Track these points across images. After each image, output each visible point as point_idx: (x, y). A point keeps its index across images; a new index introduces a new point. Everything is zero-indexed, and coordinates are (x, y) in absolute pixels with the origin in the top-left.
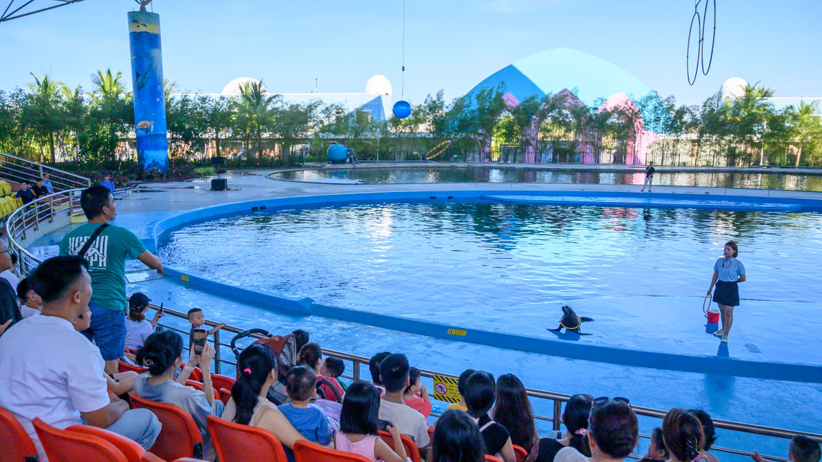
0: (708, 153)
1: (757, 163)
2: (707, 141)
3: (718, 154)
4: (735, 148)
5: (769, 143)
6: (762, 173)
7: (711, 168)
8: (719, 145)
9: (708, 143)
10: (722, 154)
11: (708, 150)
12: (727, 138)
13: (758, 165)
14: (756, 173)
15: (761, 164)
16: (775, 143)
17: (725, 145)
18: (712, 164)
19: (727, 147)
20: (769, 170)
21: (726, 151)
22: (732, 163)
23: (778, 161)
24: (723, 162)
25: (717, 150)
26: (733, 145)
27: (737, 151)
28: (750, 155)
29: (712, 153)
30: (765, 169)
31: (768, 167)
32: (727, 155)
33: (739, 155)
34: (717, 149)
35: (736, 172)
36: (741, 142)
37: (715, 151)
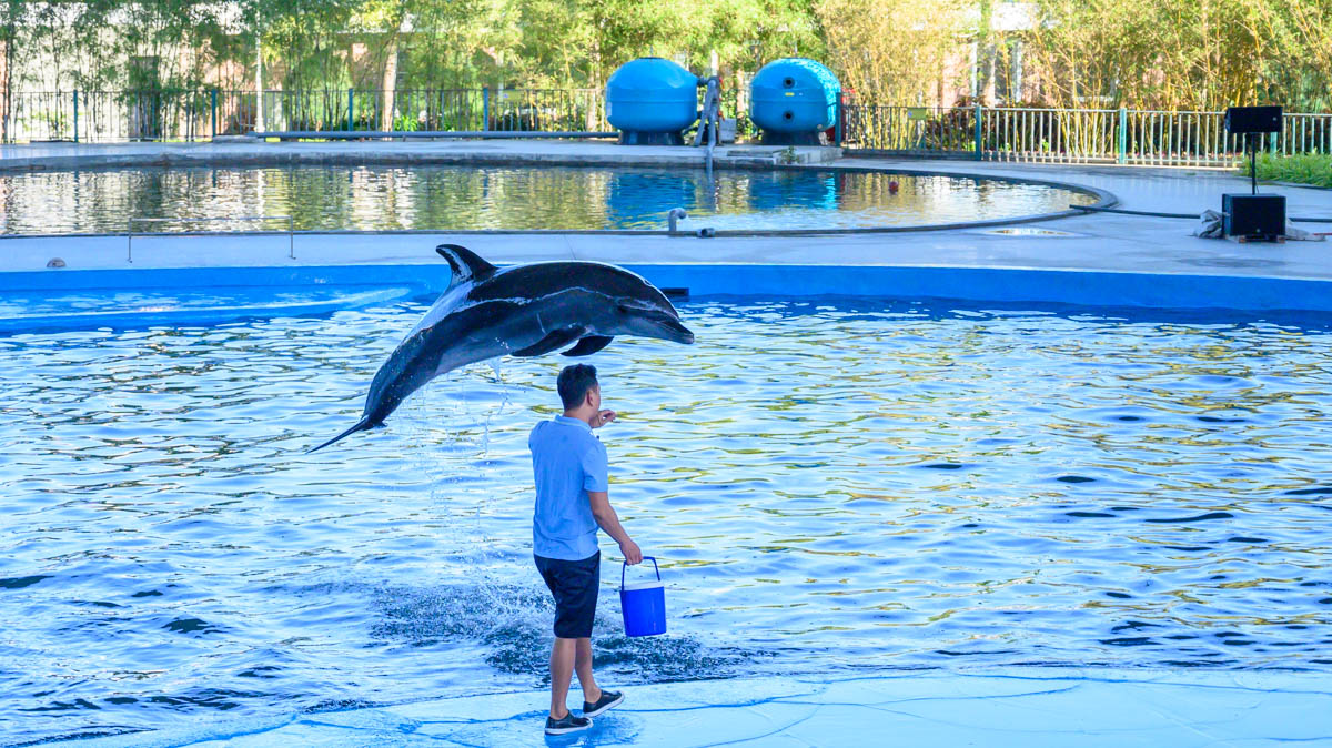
0: (50, 87)
1: (242, 124)
2: (40, 32)
3: (89, 87)
4: (156, 60)
5: (280, 40)
6: (267, 162)
7: (70, 153)
8: (93, 50)
9: (48, 41)
10: (108, 87)
11: (50, 73)
12: (117, 17)
13: (248, 130)
14: (245, 164)
15: (260, 128)
16: (299, 38)
17: (117, 50)
18: (71, 134)
19: (123, 58)
20: (288, 149)
21: (124, 79)
22: (150, 129)
23: (317, 112)
24: (110, 126)
25: (85, 71)
26: (144, 49)
27: (164, 75)
28: (215, 94)
29: (68, 85)
30: (274, 148)
31: (284, 139)
32: (126, 93)
33: (174, 91)
34: (86, 65)
35: (166, 163)
36: (173, 35)
37: (76, 74)
